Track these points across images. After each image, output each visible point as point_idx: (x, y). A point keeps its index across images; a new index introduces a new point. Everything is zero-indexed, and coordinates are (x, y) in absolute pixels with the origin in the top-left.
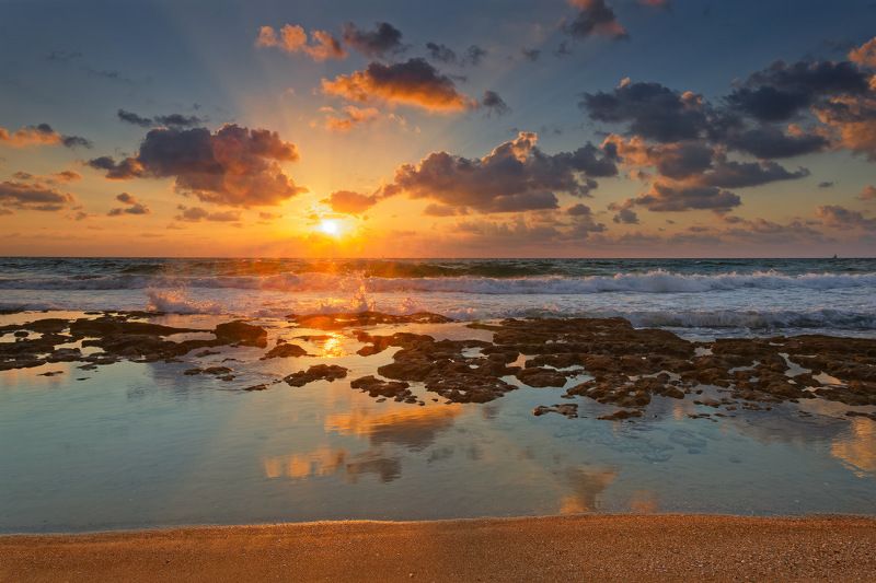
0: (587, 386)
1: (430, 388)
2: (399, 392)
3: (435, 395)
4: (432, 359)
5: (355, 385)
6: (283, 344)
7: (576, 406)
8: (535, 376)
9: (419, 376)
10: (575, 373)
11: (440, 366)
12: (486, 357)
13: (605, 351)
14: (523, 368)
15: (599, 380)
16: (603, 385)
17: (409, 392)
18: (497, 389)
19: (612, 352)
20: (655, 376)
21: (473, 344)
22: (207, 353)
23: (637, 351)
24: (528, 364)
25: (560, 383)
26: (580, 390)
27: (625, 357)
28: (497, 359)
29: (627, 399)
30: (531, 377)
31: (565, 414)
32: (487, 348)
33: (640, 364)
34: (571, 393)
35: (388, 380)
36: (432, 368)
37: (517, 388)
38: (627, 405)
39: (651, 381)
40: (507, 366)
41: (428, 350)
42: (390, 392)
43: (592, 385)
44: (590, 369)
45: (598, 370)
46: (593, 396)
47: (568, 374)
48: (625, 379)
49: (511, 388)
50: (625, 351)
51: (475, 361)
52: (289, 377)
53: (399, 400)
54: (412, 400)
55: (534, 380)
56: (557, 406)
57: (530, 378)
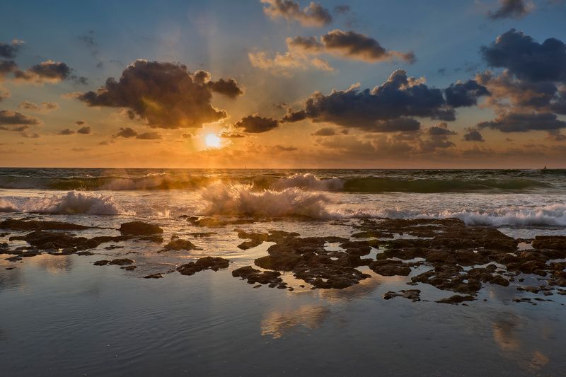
0: (428, 274)
1: (298, 277)
2: (272, 280)
3: (302, 282)
4: (299, 252)
5: (236, 274)
6: (176, 239)
7: (419, 291)
8: (385, 267)
9: (290, 267)
10: (418, 264)
11: (306, 258)
12: (344, 250)
13: (443, 246)
14: (375, 260)
15: (438, 270)
16: (441, 274)
17: (281, 280)
18: (354, 277)
19: (449, 247)
20: (485, 266)
21: (333, 240)
22: (112, 247)
23: (469, 246)
24: (379, 256)
25: (405, 272)
26: (423, 278)
27: (460, 251)
28: (353, 253)
29: (461, 286)
30: (382, 267)
31: (410, 298)
32: (345, 243)
33: (473, 256)
34: (415, 280)
35: (263, 270)
36: (299, 259)
37: (370, 276)
38: (462, 291)
39: (481, 270)
40: (362, 258)
41: (296, 245)
42: (265, 279)
43: (433, 274)
44: (431, 261)
45: (436, 261)
46: (433, 283)
47: (412, 265)
48: (460, 269)
49: (365, 276)
50: (459, 246)
51: (335, 254)
52: (181, 267)
53: (272, 286)
54: (283, 286)
55: (384, 270)
56: (403, 291)
57: (380, 268)
